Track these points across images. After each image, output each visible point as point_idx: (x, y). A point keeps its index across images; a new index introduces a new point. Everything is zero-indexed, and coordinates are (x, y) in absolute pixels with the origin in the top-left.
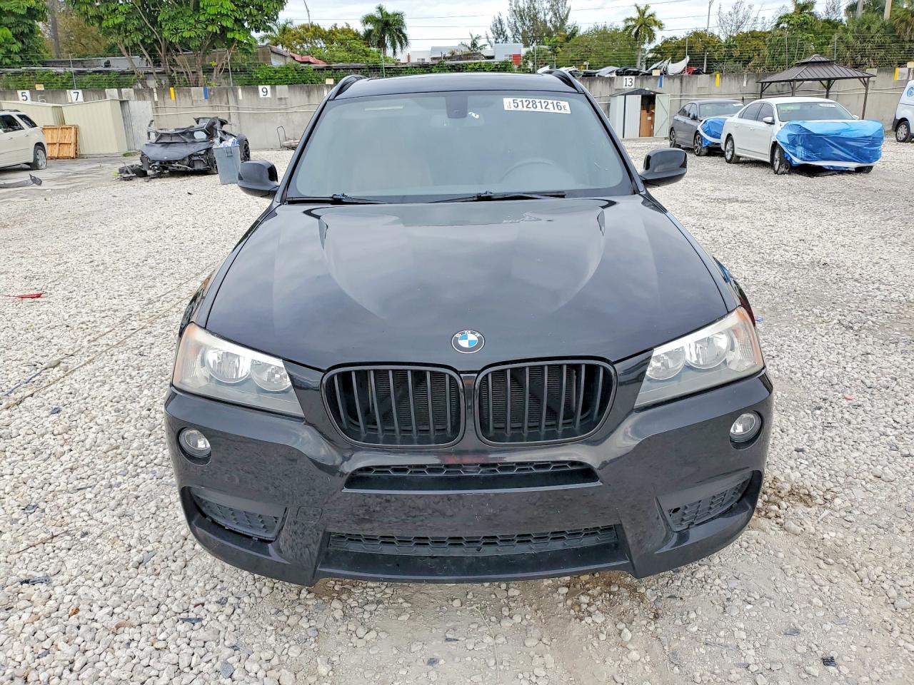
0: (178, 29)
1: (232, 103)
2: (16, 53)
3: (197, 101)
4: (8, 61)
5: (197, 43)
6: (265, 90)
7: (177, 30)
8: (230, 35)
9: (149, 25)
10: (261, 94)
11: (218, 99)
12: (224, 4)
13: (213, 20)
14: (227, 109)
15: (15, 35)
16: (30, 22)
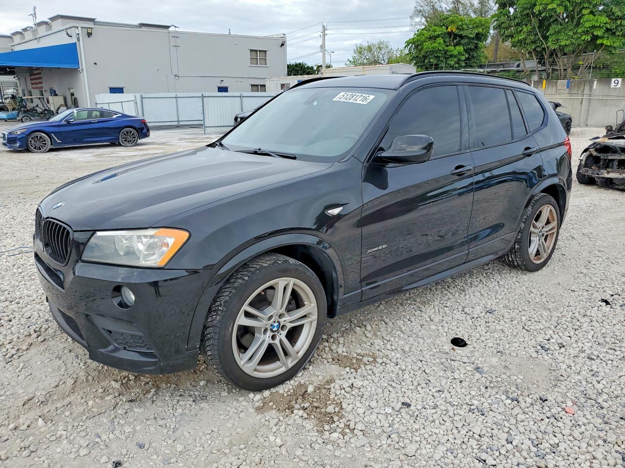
0: (559, 40)
1: (587, 91)
2: (463, 61)
3: (560, 90)
4: (457, 65)
5: (571, 48)
6: (617, 82)
7: (557, 41)
8: (599, 42)
9: (541, 38)
10: (613, 85)
11: (576, 89)
12: (599, 19)
13: (587, 31)
14: (582, 95)
15: (465, 50)
16: (476, 42)
